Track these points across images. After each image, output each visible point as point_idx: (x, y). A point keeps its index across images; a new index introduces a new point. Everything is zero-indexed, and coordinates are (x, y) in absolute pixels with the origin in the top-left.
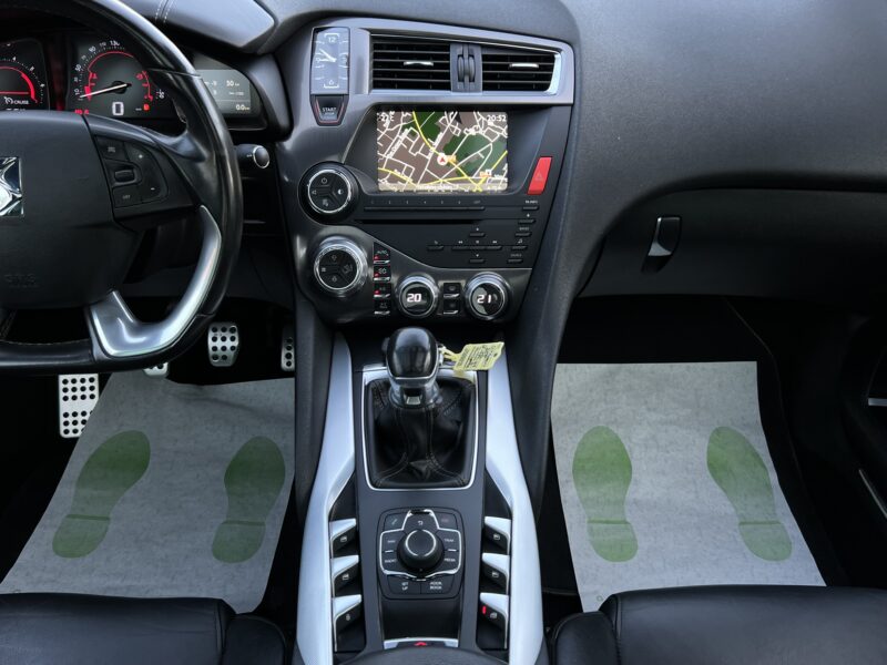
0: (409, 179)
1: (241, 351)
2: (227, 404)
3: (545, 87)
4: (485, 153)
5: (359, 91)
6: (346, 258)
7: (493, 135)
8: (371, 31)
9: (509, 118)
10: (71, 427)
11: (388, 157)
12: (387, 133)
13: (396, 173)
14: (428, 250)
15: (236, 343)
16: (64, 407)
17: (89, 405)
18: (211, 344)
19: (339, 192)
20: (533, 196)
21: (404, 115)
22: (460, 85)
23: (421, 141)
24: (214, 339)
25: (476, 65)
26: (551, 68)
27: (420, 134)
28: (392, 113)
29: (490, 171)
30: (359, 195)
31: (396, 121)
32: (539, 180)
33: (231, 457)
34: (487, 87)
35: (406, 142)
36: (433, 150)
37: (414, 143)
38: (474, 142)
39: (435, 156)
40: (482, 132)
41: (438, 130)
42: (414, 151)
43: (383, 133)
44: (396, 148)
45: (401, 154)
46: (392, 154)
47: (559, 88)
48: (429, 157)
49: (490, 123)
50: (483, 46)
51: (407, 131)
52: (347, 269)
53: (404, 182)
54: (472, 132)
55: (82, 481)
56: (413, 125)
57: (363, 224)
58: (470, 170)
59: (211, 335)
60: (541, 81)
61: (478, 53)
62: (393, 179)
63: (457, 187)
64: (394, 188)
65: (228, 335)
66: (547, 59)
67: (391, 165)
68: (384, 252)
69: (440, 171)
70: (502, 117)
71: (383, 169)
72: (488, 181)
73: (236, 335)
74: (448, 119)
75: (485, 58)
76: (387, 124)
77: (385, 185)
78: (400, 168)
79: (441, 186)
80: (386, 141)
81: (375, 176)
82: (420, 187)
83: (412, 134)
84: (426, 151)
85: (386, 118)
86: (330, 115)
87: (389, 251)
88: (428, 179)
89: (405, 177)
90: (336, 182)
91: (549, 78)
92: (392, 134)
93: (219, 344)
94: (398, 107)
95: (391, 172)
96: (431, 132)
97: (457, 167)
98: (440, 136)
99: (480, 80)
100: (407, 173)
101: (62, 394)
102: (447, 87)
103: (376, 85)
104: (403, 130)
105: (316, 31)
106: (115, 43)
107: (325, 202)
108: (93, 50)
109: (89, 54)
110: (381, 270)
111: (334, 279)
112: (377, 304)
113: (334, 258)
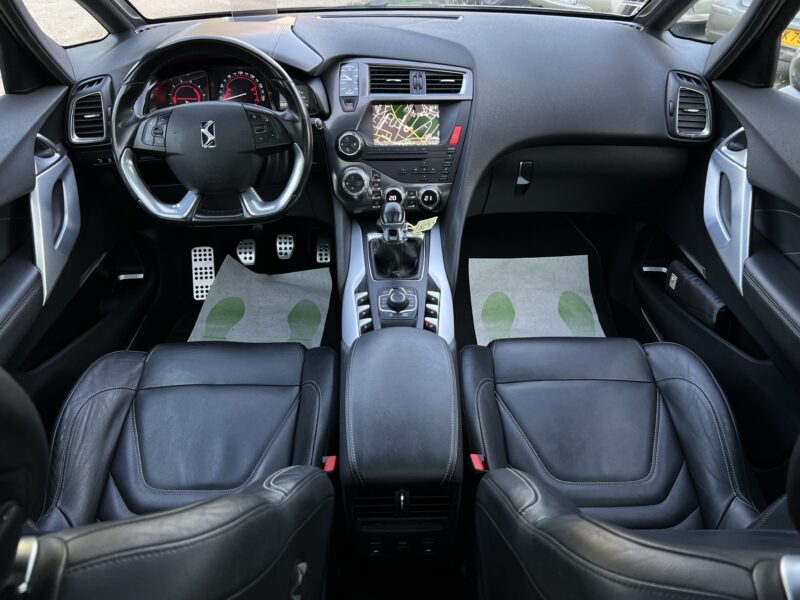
0: (389, 139)
1: (295, 251)
2: (286, 284)
3: (458, 91)
4: (428, 125)
5: (363, 94)
6: (358, 178)
7: (432, 116)
8: (369, 64)
9: (439, 107)
10: (200, 294)
11: (378, 128)
12: (378, 116)
13: (383, 136)
14: (400, 174)
15: (292, 246)
16: (196, 283)
17: (210, 282)
18: (278, 246)
19: (355, 144)
20: (452, 146)
21: (386, 106)
22: (415, 91)
23: (395, 120)
24: (280, 243)
25: (423, 81)
26: (461, 82)
27: (394, 116)
28: (380, 106)
29: (430, 135)
30: (365, 147)
31: (383, 109)
32: (456, 137)
33: (290, 310)
34: (428, 92)
35: (388, 120)
36: (401, 124)
37: (392, 121)
38: (423, 120)
39: (403, 127)
40: (426, 115)
41: (404, 114)
42: (392, 125)
43: (376, 116)
44: (385, 121)
45: (385, 126)
46: (380, 127)
47: (465, 92)
48: (399, 128)
49: (431, 110)
50: (426, 72)
51: (388, 115)
52: (359, 183)
53: (387, 141)
54: (421, 115)
55: (209, 321)
56: (391, 111)
57: (367, 161)
58: (421, 134)
59: (278, 241)
60: (456, 88)
61: (424, 75)
62: (381, 140)
63: (414, 143)
64: (382, 144)
65: (288, 241)
66: (459, 78)
67: (380, 132)
68: (378, 175)
69: (405, 135)
70: (436, 107)
71: (376, 134)
72: (431, 140)
73: (292, 241)
74: (409, 109)
75: (427, 77)
76: (378, 111)
77: (377, 142)
78: (385, 134)
79: (407, 142)
80: (378, 120)
81: (372, 138)
82: (395, 143)
83: (391, 116)
84: (398, 125)
85: (378, 108)
86: (349, 106)
88: (399, 139)
89: (387, 139)
90: (353, 139)
91: (460, 87)
92: (381, 116)
93: (283, 246)
94: (383, 103)
95: (380, 136)
96: (400, 115)
97: (414, 133)
98: (405, 117)
99: (425, 88)
100: (388, 136)
101: (194, 276)
102: (408, 92)
103: (372, 91)
104: (386, 114)
105: (342, 65)
106: (241, 73)
107: (348, 150)
108: (229, 76)
109: (227, 78)
110: (376, 184)
111: (352, 188)
112: (374, 202)
113: (353, 177)
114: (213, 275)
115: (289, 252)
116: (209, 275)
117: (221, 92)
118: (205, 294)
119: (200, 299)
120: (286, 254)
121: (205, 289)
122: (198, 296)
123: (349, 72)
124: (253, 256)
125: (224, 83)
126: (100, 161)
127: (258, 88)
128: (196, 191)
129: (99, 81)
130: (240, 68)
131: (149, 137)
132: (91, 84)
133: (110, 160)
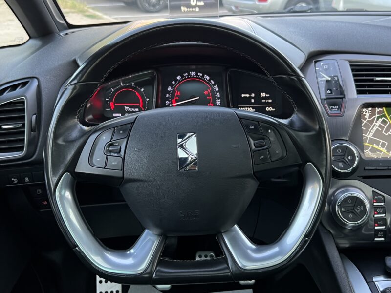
0: (384, 150)
6: (357, 201)
8: (350, 62)
11: (369, 136)
12: (368, 121)
13: (375, 146)
19: (350, 158)
21: (378, 110)
28: (370, 109)
31: (373, 114)
35: (380, 126)
37: (386, 127)
42: (386, 132)
43: (365, 122)
44: (375, 129)
45: (378, 134)
46: (371, 134)
51: (380, 120)
52: (359, 209)
53: (381, 151)
56: (384, 116)
57: (365, 178)
62: (374, 150)
64: (374, 156)
67: (372, 141)
68: (380, 197)
71: (366, 144)
76: (367, 116)
77: (368, 154)
78: (378, 143)
80: (368, 127)
81: (362, 148)
83: (384, 122)
85: (367, 112)
86: (335, 110)
87: (383, 197)
89: (381, 149)
90: (347, 151)
92: (371, 122)
94: (373, 105)
95: (371, 146)
100: (383, 146)
103: (359, 92)
104: (378, 120)
105: (316, 62)
106: (194, 73)
107: (341, 164)
108: (179, 78)
109: (176, 80)
110: (379, 210)
111: (351, 216)
112: (377, 233)
113: (350, 201)
117: (167, 95)
123: (326, 70)
125: (172, 85)
126: (16, 181)
127: (213, 91)
128: (157, 231)
129: (24, 84)
130: (194, 67)
131: (99, 156)
132: (14, 88)
133: (27, 179)
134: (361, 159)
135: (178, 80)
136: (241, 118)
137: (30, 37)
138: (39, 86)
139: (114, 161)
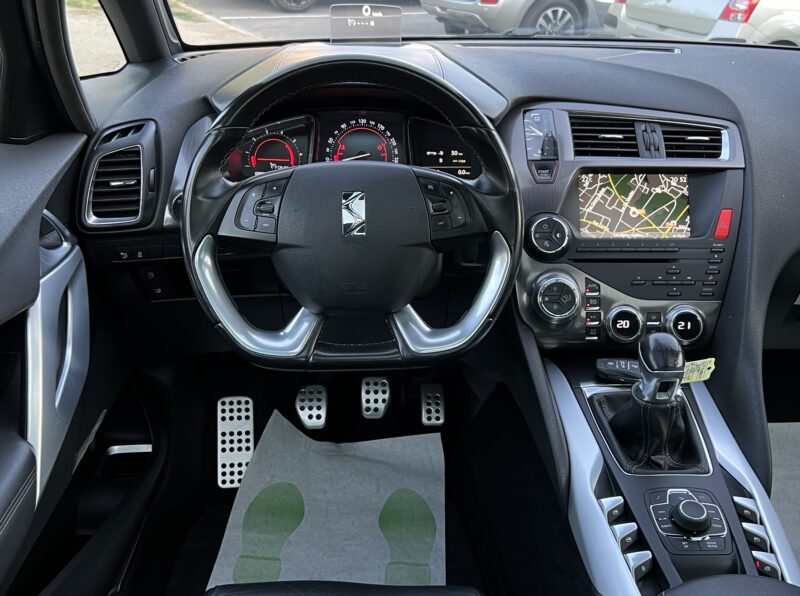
0: (606, 229)
3: (717, 156)
4: (670, 207)
6: (564, 289)
7: (676, 193)
8: (570, 112)
9: (688, 179)
10: (228, 478)
11: (588, 210)
12: (587, 191)
13: (595, 223)
14: (632, 284)
15: (386, 396)
16: (221, 458)
17: (245, 457)
18: (364, 396)
19: (558, 235)
20: (718, 239)
21: (600, 177)
22: (647, 153)
23: (615, 197)
24: (368, 392)
25: (658, 138)
26: (720, 141)
27: (615, 192)
28: (590, 175)
29: (675, 222)
31: (594, 181)
32: (723, 227)
33: (381, 507)
34: (669, 155)
35: (603, 198)
36: (626, 205)
37: (610, 199)
38: (663, 198)
39: (628, 210)
40: (667, 191)
41: (631, 188)
42: (610, 205)
43: (584, 192)
44: (594, 204)
45: (599, 207)
46: (591, 208)
47: (729, 154)
48: (623, 210)
49: (674, 183)
50: (661, 124)
51: (604, 190)
52: (566, 299)
53: (602, 230)
54: (658, 190)
55: (247, 526)
56: (609, 185)
57: (577, 262)
58: (658, 219)
59: (364, 388)
60: (714, 150)
61: (659, 130)
62: (593, 229)
63: (647, 235)
64: (593, 236)
65: (380, 388)
66: (716, 134)
67: (591, 217)
68: (594, 285)
69: (634, 221)
70: (684, 179)
71: (584, 220)
72: (675, 230)
73: (387, 388)
74: (638, 179)
75: (664, 133)
76: (586, 184)
77: (586, 233)
78: (598, 220)
79: (635, 233)
80: (586, 198)
81: (578, 226)
82: (616, 235)
83: (608, 192)
84: (620, 205)
85: (587, 179)
86: (544, 175)
87: (598, 285)
88: (622, 228)
89: (602, 227)
90: (556, 227)
91: (720, 148)
92: (592, 192)
93: (372, 396)
94: (596, 171)
95: (590, 222)
96: (624, 190)
97: (646, 218)
98: (632, 194)
99: (663, 150)
100: (605, 223)
101: (220, 446)
102: (636, 155)
103: (578, 153)
104: (600, 189)
105: (525, 112)
106: (363, 121)
107: (546, 243)
108: (344, 126)
109: (340, 130)
110: (592, 301)
111: (555, 307)
112: (588, 330)
113: (555, 289)
114: (251, 444)
115: (381, 406)
116: (244, 445)
117: (328, 150)
118: (236, 477)
119: (228, 485)
120: (376, 410)
121: (236, 469)
122: (224, 481)
123: (537, 123)
124: (323, 413)
125: (334, 136)
126: (125, 255)
127: (388, 146)
128: (316, 309)
129: (138, 128)
130: (364, 112)
131: (247, 219)
133: (140, 255)
134: (573, 238)
135: (342, 129)
136: (418, 176)
137: (128, 62)
138: (157, 132)
139: (266, 223)
